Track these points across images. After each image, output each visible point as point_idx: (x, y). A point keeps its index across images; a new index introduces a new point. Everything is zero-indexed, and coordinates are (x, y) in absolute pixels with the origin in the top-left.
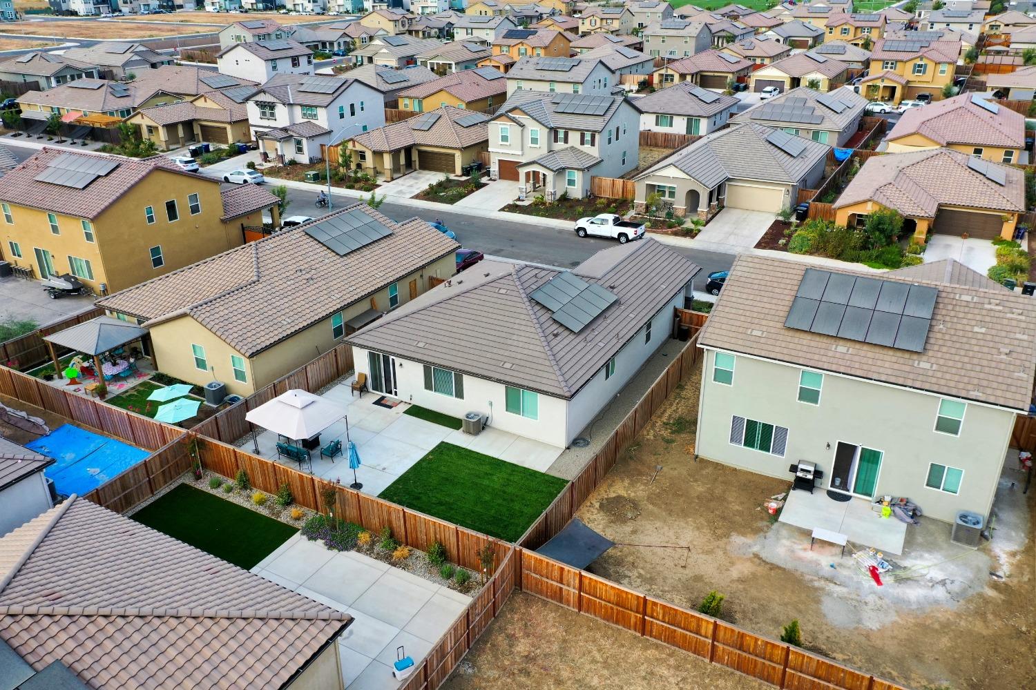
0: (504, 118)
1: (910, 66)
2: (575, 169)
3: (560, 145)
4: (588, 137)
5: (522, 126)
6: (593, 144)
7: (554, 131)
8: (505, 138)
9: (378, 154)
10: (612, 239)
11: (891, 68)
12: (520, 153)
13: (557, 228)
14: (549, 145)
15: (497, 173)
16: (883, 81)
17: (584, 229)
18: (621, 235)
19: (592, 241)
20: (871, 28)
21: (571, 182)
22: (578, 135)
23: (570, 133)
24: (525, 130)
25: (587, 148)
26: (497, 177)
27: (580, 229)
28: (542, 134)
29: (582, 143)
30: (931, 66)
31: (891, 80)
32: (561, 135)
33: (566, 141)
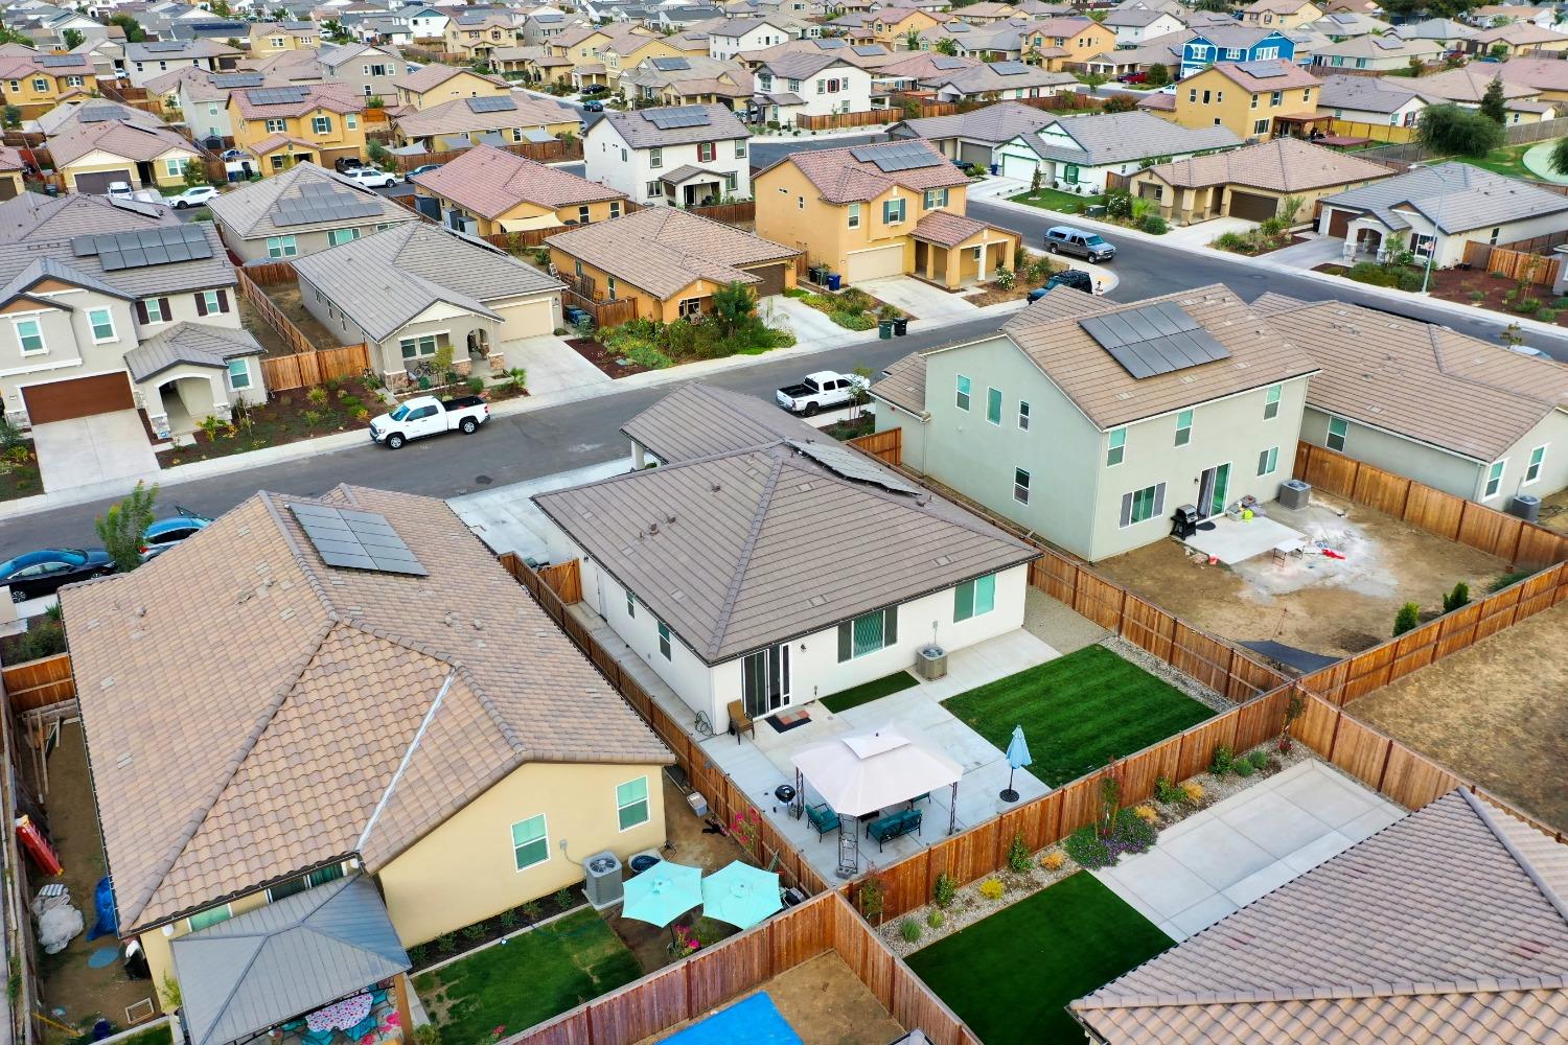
0: (21, 303)
1: (307, 123)
2: (247, 354)
3: (156, 326)
4: (211, 298)
5: (68, 309)
6: (224, 308)
7: (139, 306)
8: (32, 343)
11: (280, 128)
12: (78, 361)
13: (330, 453)
14: (137, 332)
15: (26, 416)
17: (400, 435)
18: (464, 421)
21: (240, 381)
22: (191, 299)
23: (173, 302)
24: (77, 317)
25: (214, 318)
26: (28, 424)
27: (391, 436)
28: (119, 315)
29: (202, 310)
30: (335, 120)
32: (153, 307)
33: (167, 315)
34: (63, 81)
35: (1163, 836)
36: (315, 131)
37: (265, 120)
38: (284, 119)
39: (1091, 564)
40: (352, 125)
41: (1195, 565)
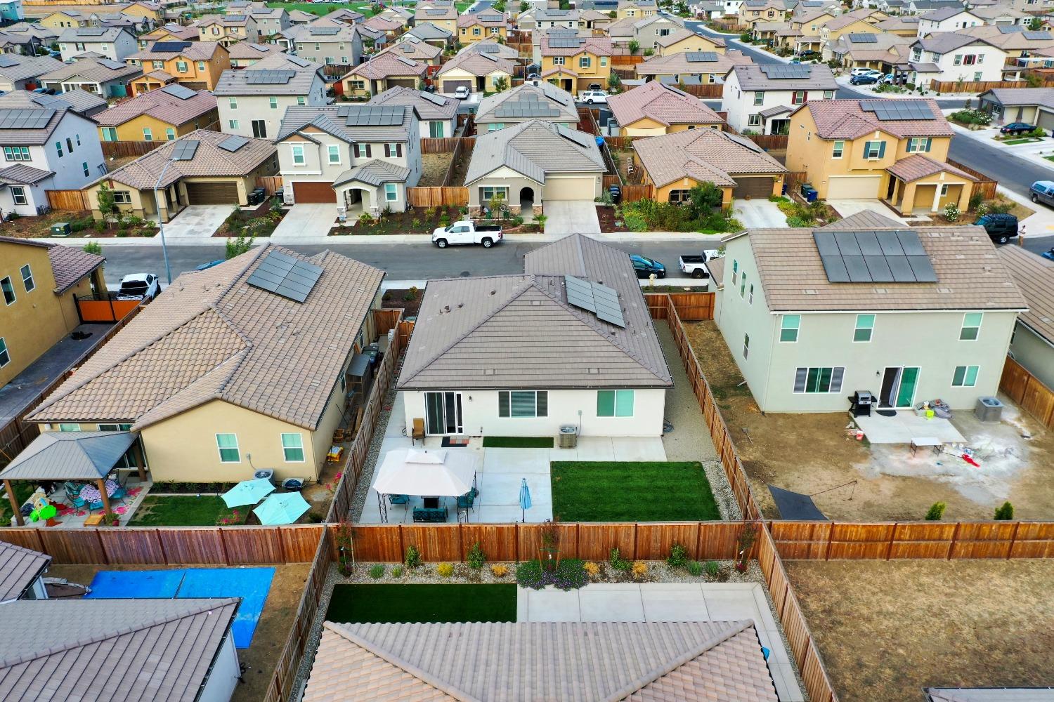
0: (295, 137)
1: (576, 61)
2: (395, 182)
3: (363, 160)
4: (393, 148)
5: (318, 143)
6: (399, 155)
7: (355, 146)
8: (299, 159)
9: (147, 193)
10: (475, 245)
11: (561, 63)
12: (320, 173)
13: (409, 244)
14: (352, 161)
15: (292, 197)
16: (560, 75)
17: (444, 240)
18: (484, 239)
19: (456, 250)
20: (499, 28)
21: (391, 196)
22: (382, 147)
23: (373, 147)
24: (322, 148)
25: (393, 159)
26: (293, 202)
27: (439, 240)
28: (343, 150)
29: (388, 154)
30: (593, 60)
31: (568, 74)
32: (362, 148)
33: (369, 154)
34: (489, 30)
35: (591, 586)
36: (581, 66)
37: (553, 57)
38: (564, 57)
39: (763, 413)
40: (604, 64)
41: (845, 436)
